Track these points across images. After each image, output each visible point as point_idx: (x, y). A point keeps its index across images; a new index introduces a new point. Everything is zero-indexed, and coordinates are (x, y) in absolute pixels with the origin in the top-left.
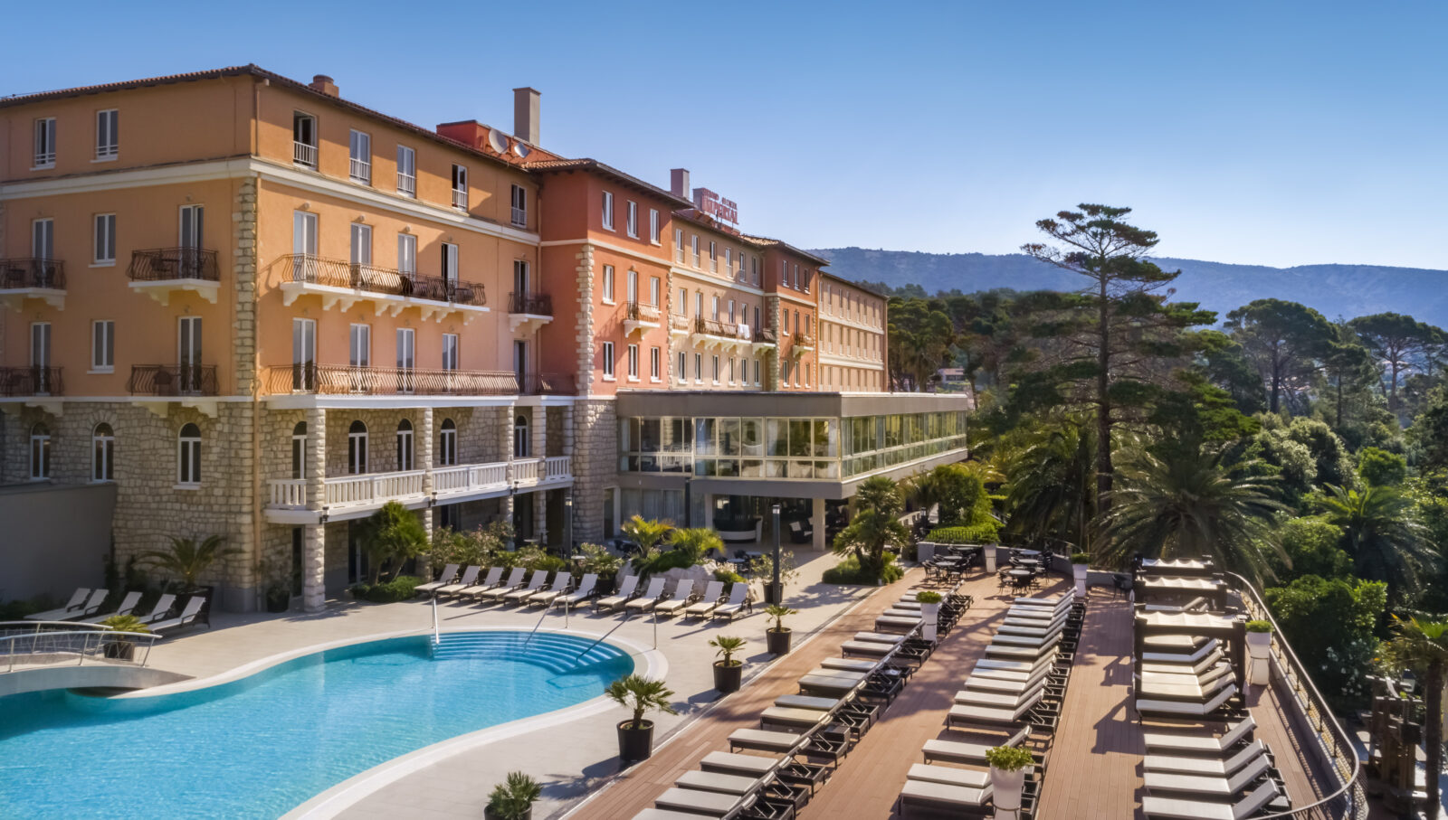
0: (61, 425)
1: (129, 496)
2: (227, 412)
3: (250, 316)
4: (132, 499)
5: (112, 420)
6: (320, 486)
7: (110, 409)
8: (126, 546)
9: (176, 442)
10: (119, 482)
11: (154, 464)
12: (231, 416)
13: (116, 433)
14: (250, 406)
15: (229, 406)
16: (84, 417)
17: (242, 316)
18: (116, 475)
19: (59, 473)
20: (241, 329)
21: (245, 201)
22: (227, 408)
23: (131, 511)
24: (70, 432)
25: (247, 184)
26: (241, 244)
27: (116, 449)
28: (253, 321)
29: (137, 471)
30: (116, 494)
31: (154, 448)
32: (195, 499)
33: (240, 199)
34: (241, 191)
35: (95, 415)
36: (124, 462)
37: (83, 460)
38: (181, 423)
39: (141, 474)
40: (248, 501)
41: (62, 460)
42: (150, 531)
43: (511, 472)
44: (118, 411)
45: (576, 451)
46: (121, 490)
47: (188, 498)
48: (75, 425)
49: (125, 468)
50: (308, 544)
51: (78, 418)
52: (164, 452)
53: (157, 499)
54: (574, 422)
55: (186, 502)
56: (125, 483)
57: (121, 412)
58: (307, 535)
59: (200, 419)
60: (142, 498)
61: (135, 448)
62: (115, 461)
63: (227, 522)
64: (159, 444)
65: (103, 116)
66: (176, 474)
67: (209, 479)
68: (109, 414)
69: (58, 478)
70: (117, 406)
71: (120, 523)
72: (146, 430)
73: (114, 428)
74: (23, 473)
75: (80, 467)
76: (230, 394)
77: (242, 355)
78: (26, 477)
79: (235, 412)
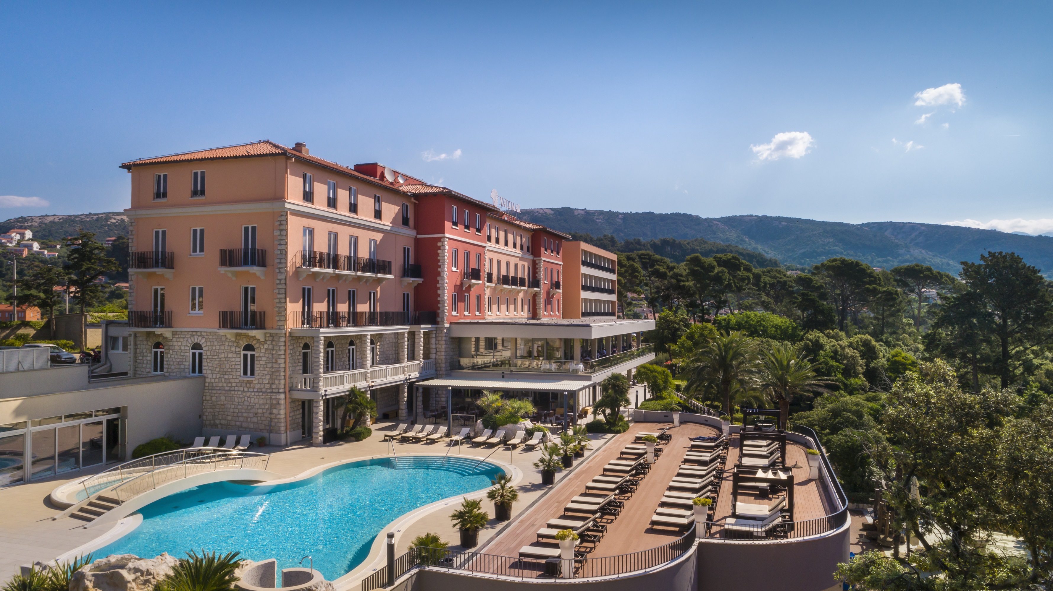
0: (171, 344)
1: (213, 383)
2: (271, 339)
3: (284, 286)
4: (214, 385)
5: (202, 342)
6: (321, 378)
7: (201, 335)
8: (212, 410)
9: (240, 354)
10: (206, 375)
11: (227, 366)
12: (273, 340)
13: (204, 349)
14: (284, 335)
15: (272, 335)
16: (186, 339)
17: (280, 286)
18: (204, 371)
19: (170, 370)
20: (279, 294)
21: (281, 224)
22: (271, 336)
23: (214, 392)
24: (177, 348)
25: (282, 215)
26: (280, 247)
27: (204, 357)
28: (285, 289)
29: (218, 370)
30: (205, 382)
31: (227, 357)
32: (252, 385)
33: (278, 223)
34: (280, 219)
35: (192, 338)
36: (209, 365)
37: (184, 363)
38: (243, 343)
39: (220, 371)
40: (283, 386)
41: (172, 363)
42: (225, 402)
43: (406, 369)
44: (206, 337)
45: (437, 357)
46: (208, 380)
47: (248, 385)
48: (180, 344)
49: (210, 368)
50: (315, 410)
51: (182, 340)
52: (233, 359)
53: (230, 385)
54: (436, 340)
55: (246, 387)
56: (210, 376)
57: (207, 337)
58: (315, 405)
59: (254, 342)
60: (220, 385)
61: (216, 357)
62: (204, 364)
63: (271, 398)
64: (230, 355)
65: (196, 174)
66: (240, 372)
67: (260, 375)
68: (200, 338)
69: (169, 373)
70: (205, 334)
71: (208, 398)
72: (222, 347)
73: (203, 346)
74: (148, 370)
75: (182, 367)
76: (273, 328)
77: (280, 307)
78: (149, 372)
79: (276, 339)
